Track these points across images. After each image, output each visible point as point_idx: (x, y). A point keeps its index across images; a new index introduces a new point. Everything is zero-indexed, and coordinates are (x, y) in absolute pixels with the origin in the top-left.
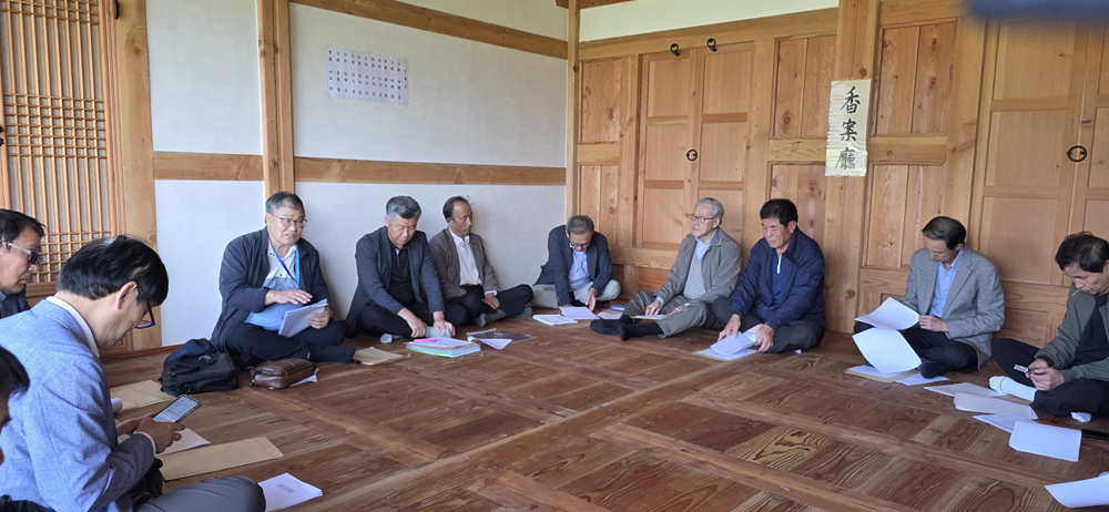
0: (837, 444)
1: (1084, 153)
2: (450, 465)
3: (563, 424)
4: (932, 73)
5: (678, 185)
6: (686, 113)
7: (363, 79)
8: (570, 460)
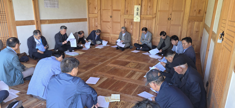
0: (139, 64)
1: (170, 19)
2: (88, 72)
3: (101, 65)
4: (150, 5)
5: (109, 22)
6: (110, 9)
7: (51, 4)
8: (105, 69)
